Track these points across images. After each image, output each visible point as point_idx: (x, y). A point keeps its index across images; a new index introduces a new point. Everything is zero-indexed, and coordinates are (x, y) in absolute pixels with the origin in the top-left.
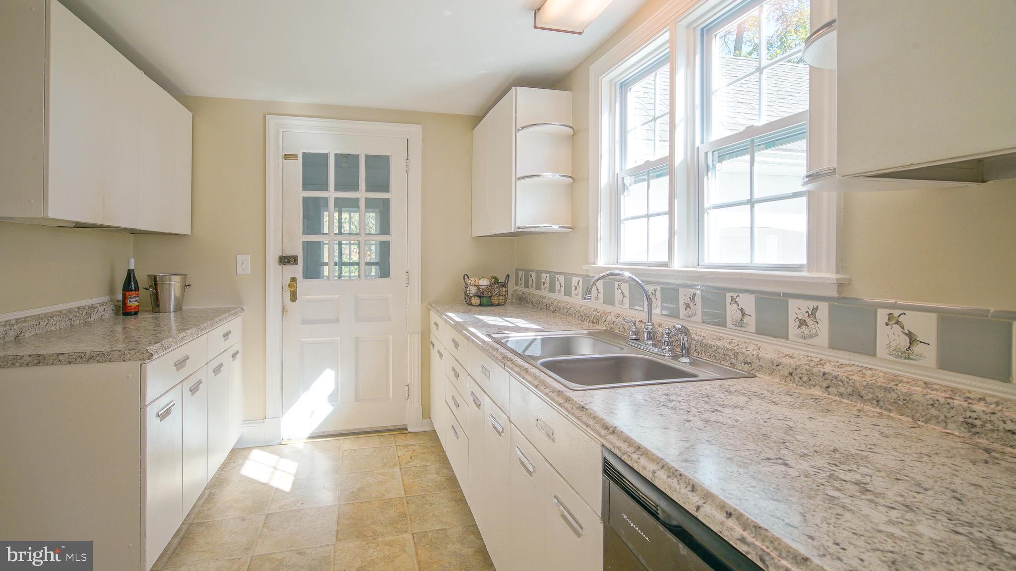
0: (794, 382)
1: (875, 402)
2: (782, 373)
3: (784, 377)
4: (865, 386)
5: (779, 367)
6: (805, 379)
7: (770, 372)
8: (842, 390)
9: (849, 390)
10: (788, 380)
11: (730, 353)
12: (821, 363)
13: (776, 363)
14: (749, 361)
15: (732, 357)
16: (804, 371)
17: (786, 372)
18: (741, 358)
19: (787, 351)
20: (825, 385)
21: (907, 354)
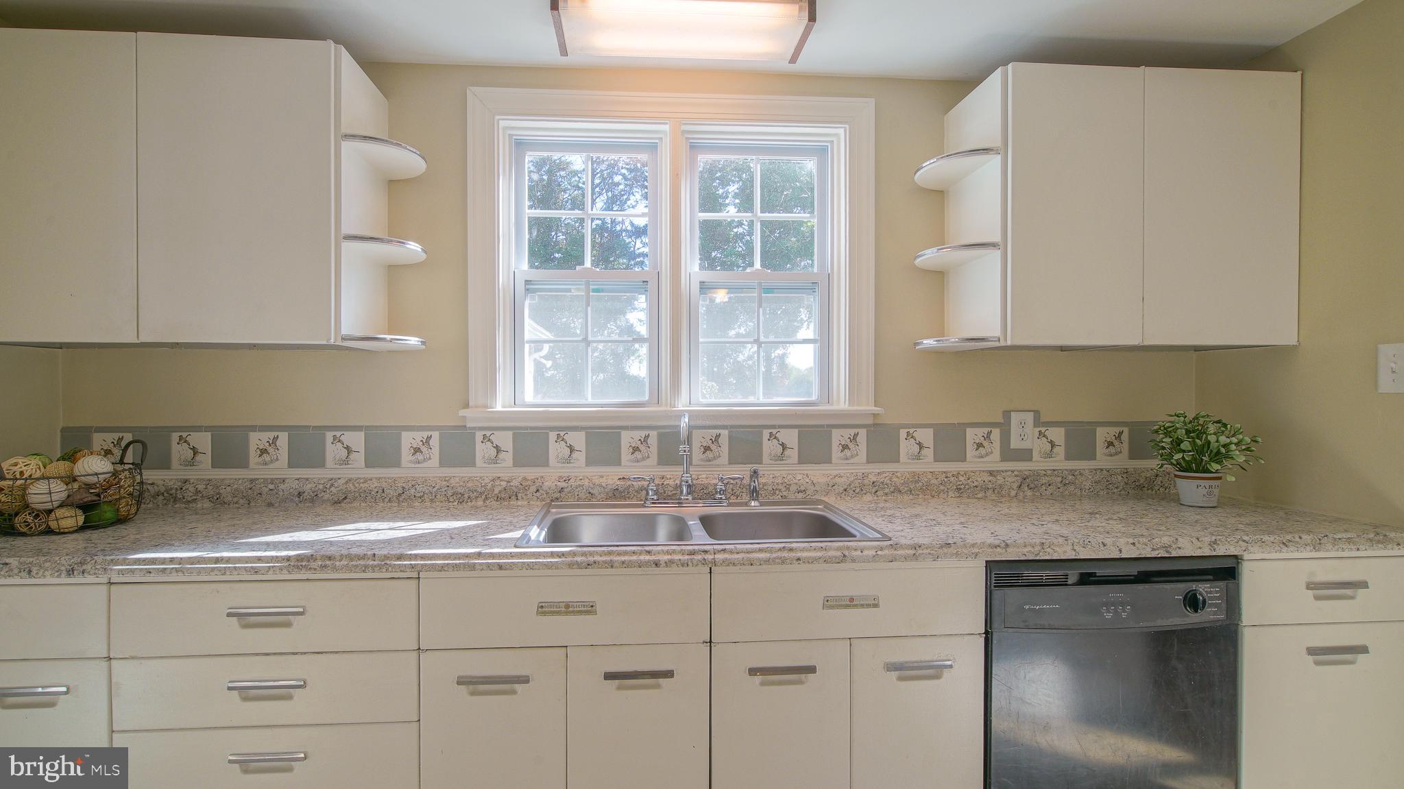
0: (848, 496)
1: (909, 492)
2: (837, 491)
3: (839, 494)
4: (902, 484)
5: (834, 487)
6: (857, 490)
7: (825, 494)
8: (887, 491)
9: (892, 489)
10: (843, 496)
11: (780, 487)
12: (864, 476)
13: (831, 484)
14: (802, 488)
15: (784, 489)
16: (857, 485)
17: (841, 489)
18: (793, 488)
19: (835, 473)
20: (874, 491)
21: (918, 457)
